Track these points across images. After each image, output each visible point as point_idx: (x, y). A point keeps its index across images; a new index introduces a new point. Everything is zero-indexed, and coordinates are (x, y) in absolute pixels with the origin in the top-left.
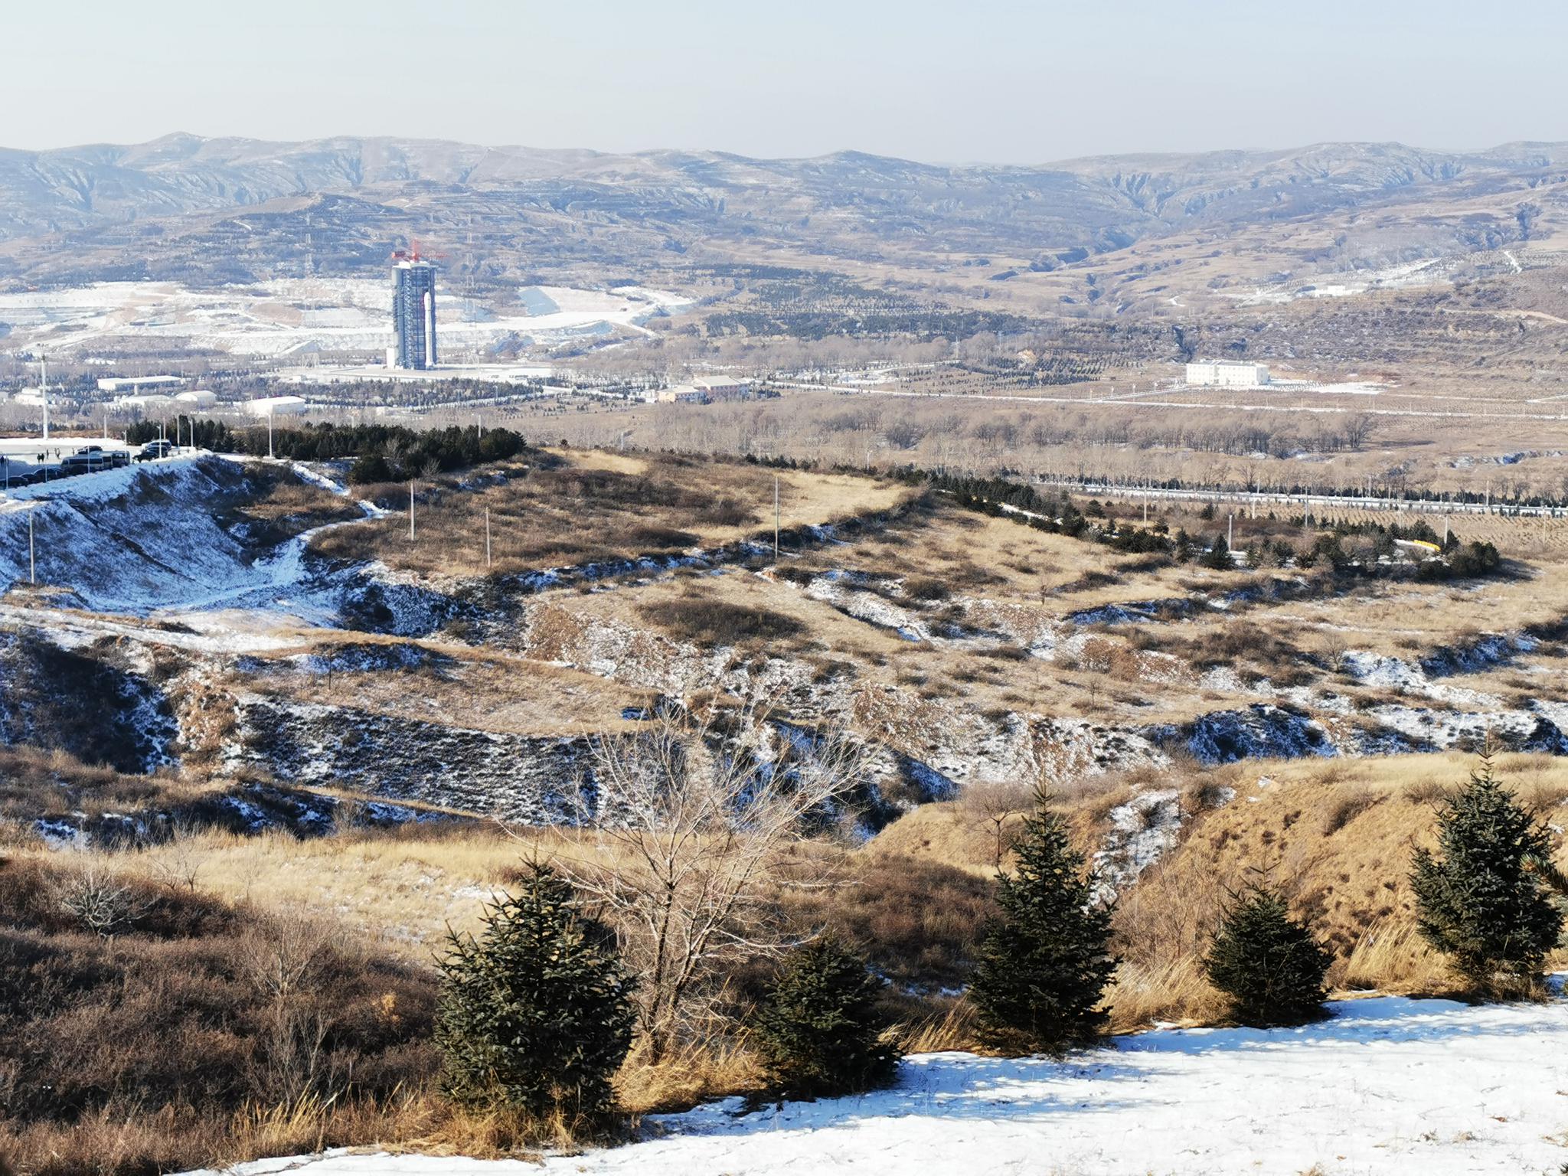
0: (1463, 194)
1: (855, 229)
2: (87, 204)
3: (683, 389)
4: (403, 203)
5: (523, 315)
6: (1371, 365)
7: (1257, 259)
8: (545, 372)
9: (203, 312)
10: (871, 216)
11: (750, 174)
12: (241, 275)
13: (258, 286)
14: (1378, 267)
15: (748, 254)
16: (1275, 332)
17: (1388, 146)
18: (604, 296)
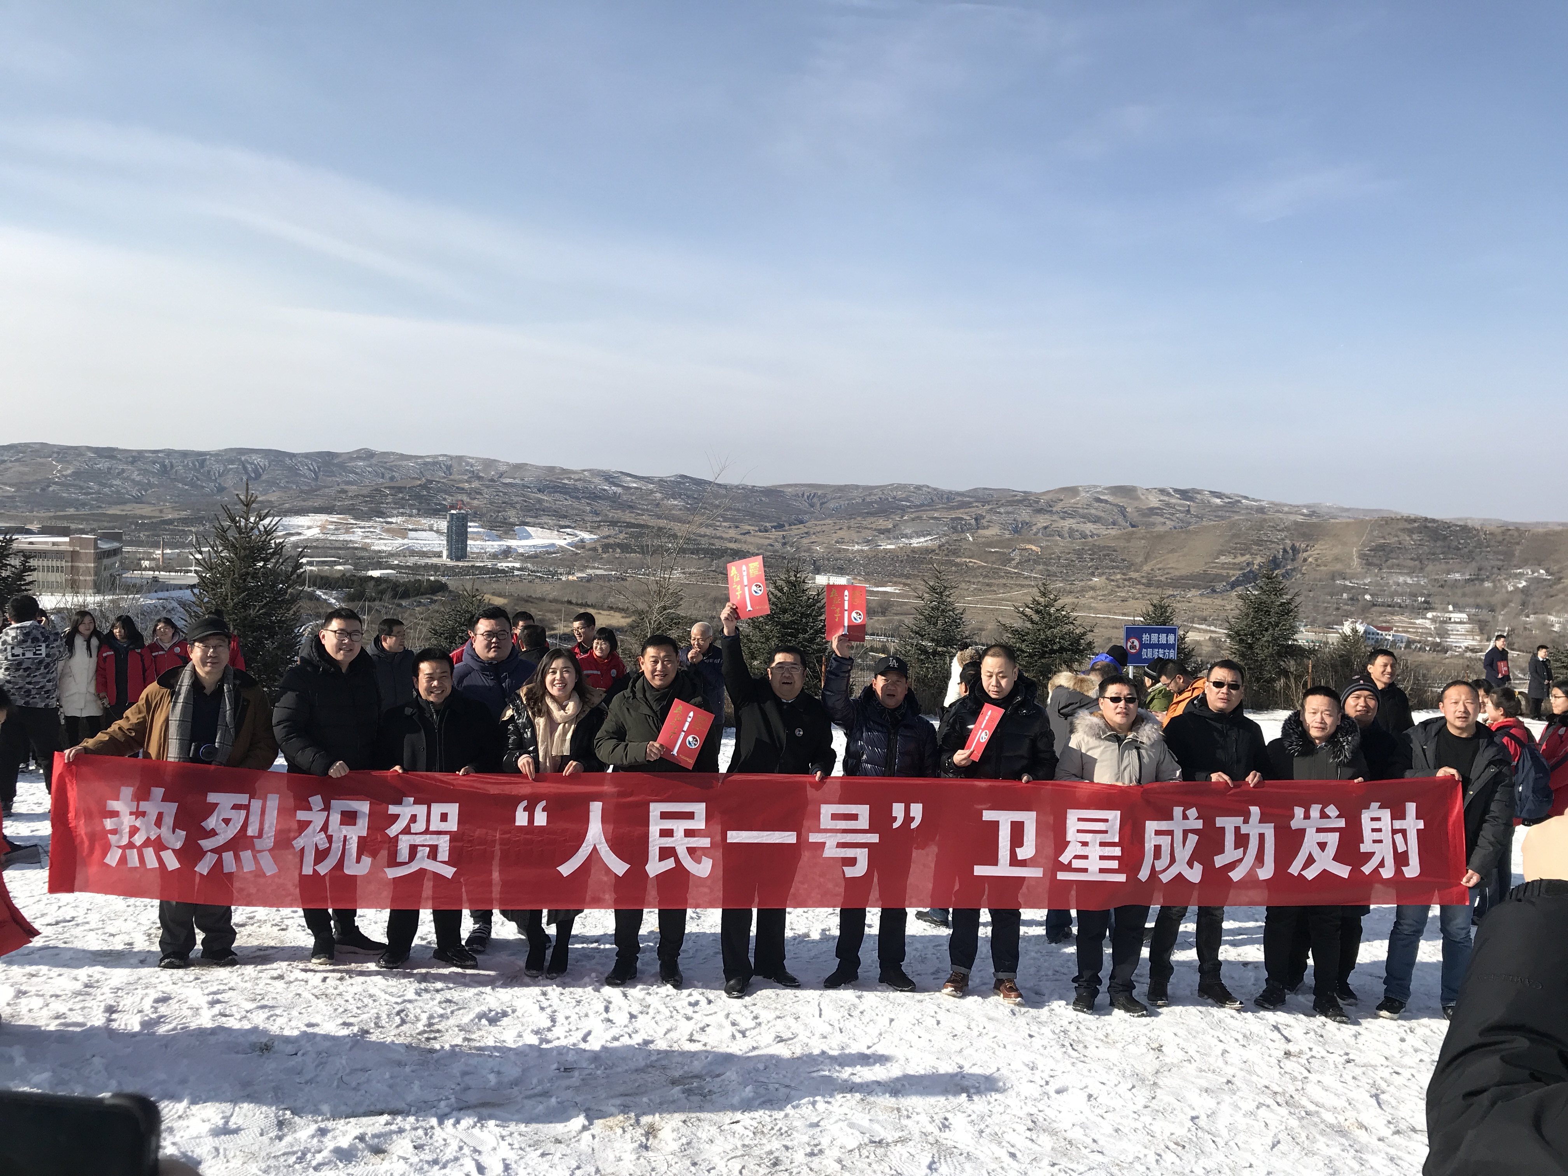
0: (952, 508)
1: (680, 509)
2: (316, 479)
3: (580, 575)
4: (466, 486)
5: (515, 539)
6: (900, 580)
7: (858, 532)
8: (517, 565)
9: (359, 530)
10: (688, 504)
11: (634, 482)
12: (381, 514)
13: (389, 520)
14: (911, 538)
15: (628, 517)
16: (858, 562)
17: (923, 486)
18: (556, 533)
